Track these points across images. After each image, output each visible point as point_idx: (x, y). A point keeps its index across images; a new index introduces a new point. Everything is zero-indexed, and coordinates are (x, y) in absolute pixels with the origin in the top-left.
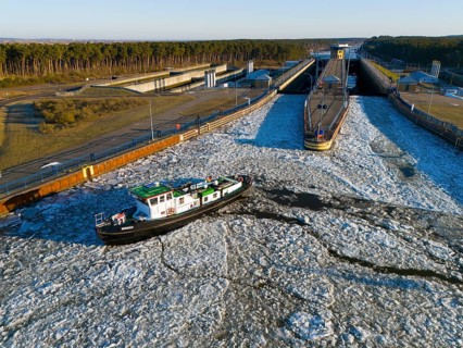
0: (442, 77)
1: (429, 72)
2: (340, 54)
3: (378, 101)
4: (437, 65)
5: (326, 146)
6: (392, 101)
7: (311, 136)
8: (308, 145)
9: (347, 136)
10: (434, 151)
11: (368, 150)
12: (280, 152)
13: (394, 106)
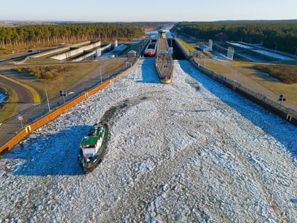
0: (214, 48)
1: (208, 45)
2: (164, 35)
3: (186, 62)
4: (211, 42)
5: (169, 81)
6: (191, 62)
7: (162, 78)
8: (162, 81)
9: (176, 78)
10: (206, 81)
11: (184, 82)
12: (152, 85)
13: (192, 65)
